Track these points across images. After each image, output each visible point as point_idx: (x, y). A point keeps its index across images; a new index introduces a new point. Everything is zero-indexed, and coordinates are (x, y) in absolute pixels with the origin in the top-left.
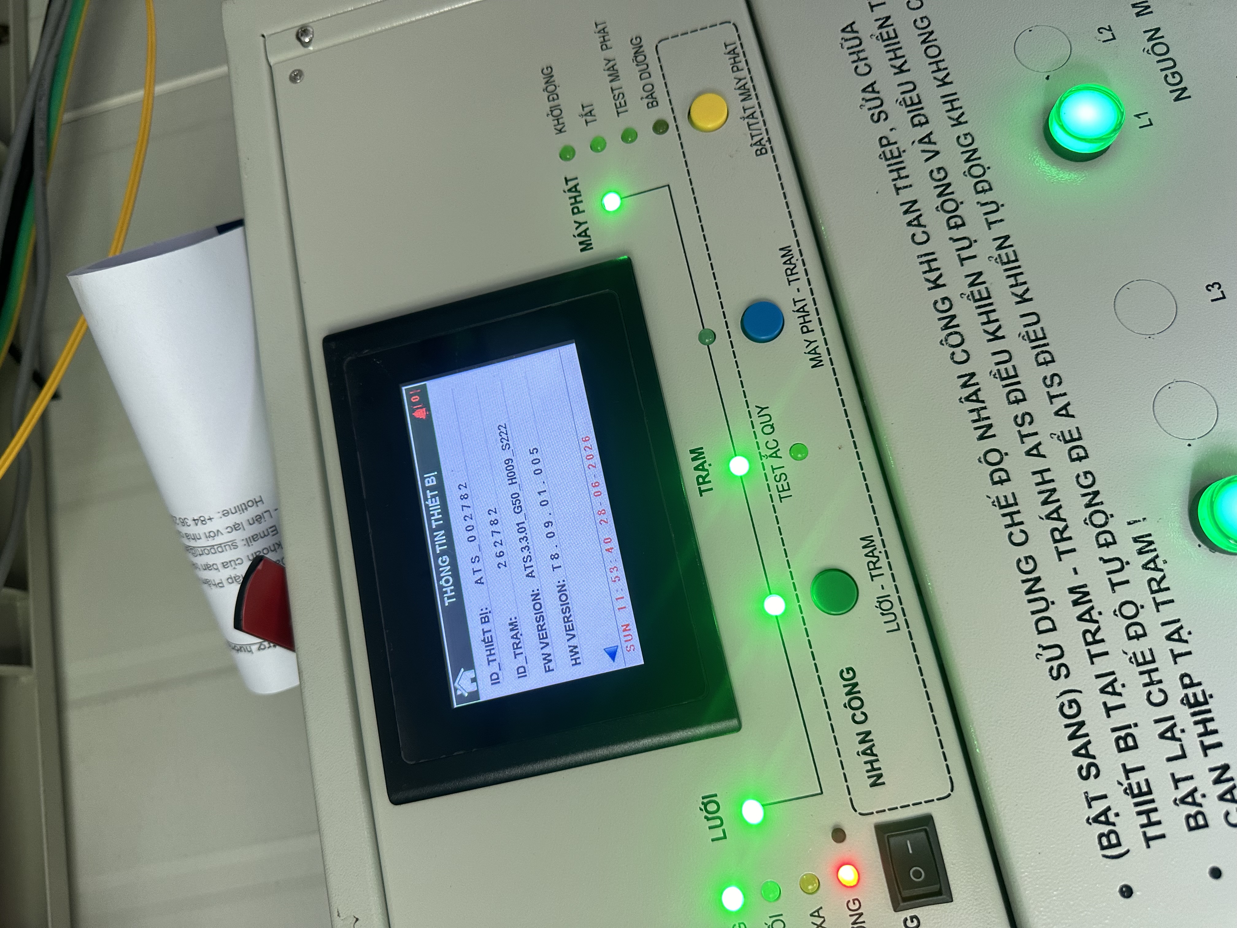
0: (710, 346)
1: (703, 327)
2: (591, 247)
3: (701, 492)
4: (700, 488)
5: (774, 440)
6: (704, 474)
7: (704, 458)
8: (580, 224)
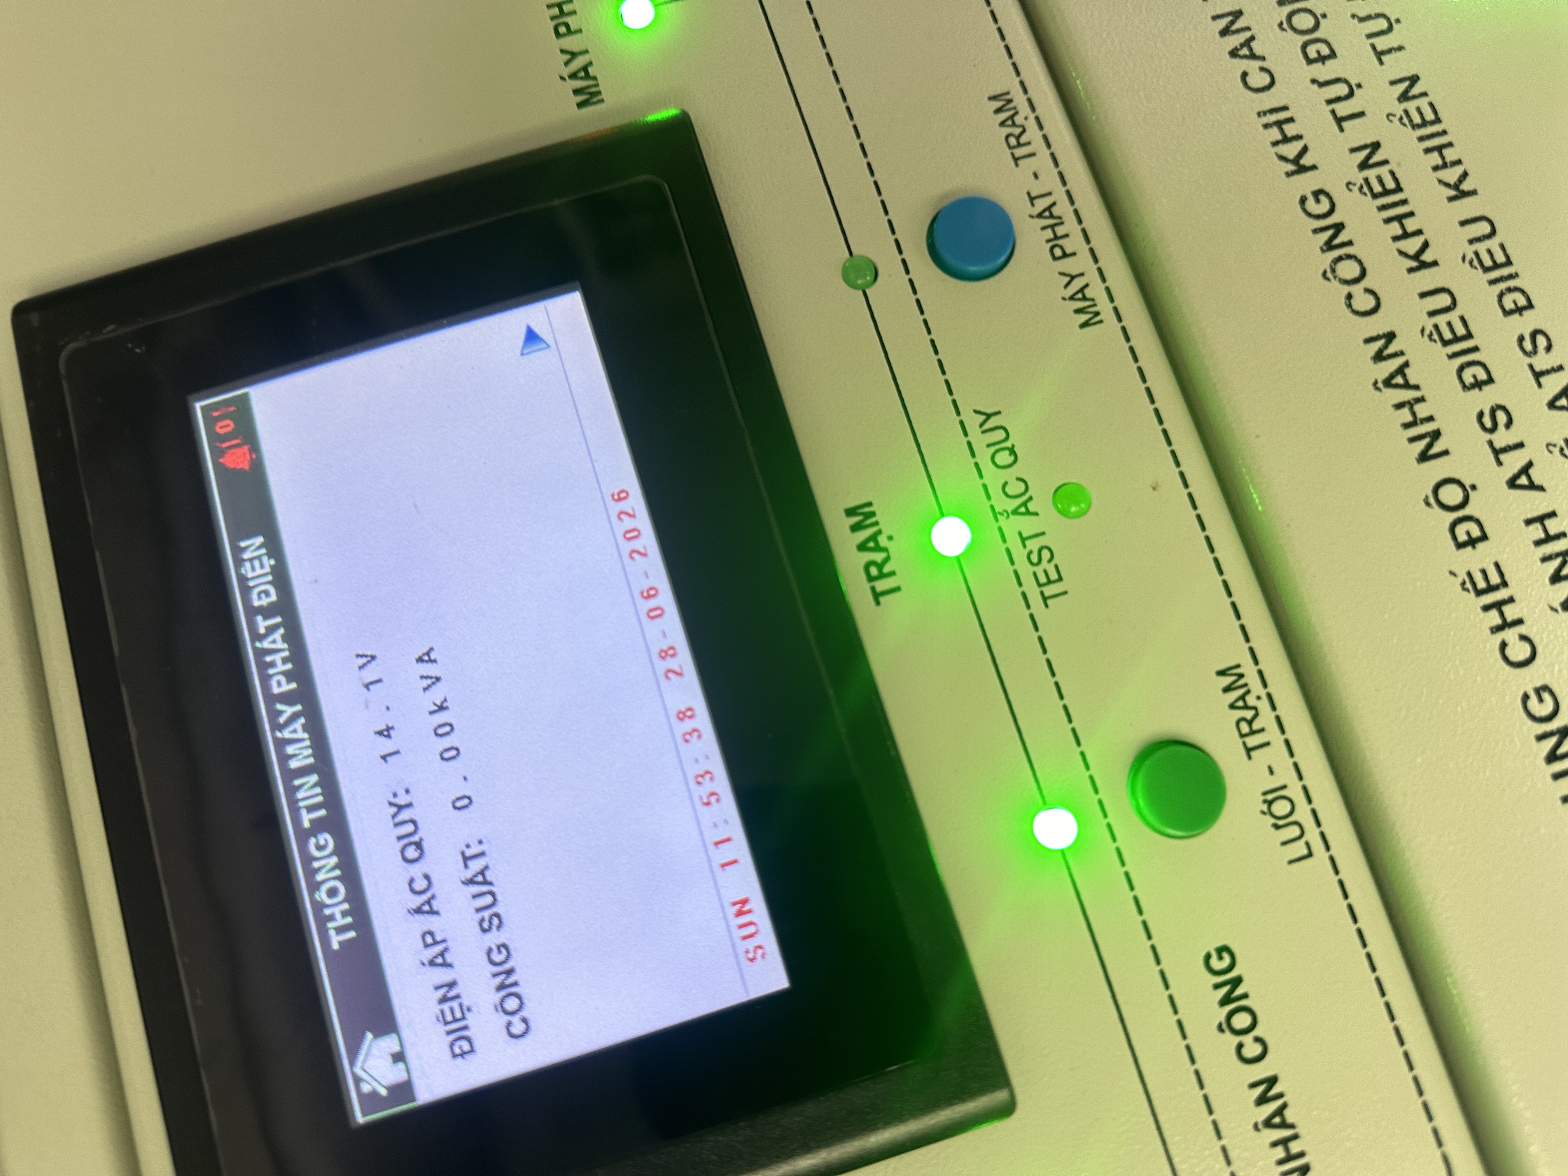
0: (867, 291)
1: (851, 253)
2: (599, 98)
3: (877, 596)
4: (873, 589)
5: (1019, 479)
6: (879, 557)
7: (877, 523)
8: (573, 55)
